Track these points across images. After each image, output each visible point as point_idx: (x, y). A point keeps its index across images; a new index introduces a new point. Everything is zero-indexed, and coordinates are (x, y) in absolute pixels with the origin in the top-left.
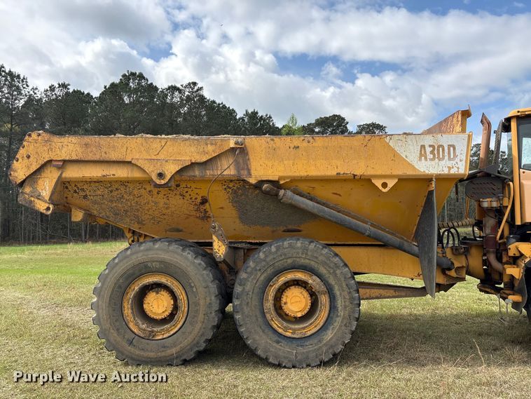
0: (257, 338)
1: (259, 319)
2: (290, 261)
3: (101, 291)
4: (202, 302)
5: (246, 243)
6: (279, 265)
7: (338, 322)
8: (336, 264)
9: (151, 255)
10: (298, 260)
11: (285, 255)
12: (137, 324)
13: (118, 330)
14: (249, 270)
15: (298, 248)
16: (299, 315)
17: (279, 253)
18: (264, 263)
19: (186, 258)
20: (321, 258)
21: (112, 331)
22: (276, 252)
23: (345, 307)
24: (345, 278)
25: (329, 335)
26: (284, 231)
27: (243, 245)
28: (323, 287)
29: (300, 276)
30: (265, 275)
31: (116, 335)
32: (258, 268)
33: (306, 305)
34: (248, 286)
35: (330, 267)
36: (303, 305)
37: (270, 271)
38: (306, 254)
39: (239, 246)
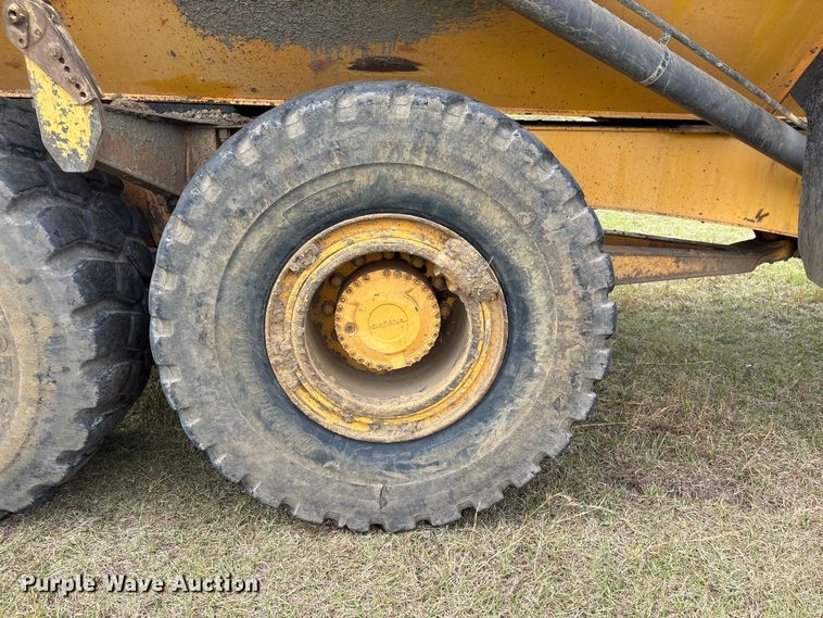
0: (246, 447)
2: (363, 180)
4: (18, 334)
5: (225, 107)
6: (321, 194)
7: (528, 395)
8: (544, 193)
10: (398, 174)
11: (344, 153)
14: (197, 212)
15: (397, 125)
16: (398, 363)
17: (320, 147)
18: (255, 187)
20: (489, 168)
22: (306, 142)
23: (563, 346)
24: (573, 244)
25: (498, 433)
26: (357, 66)
27: (215, 116)
28: (487, 278)
29: (403, 236)
30: (265, 231)
32: (234, 207)
33: (423, 334)
35: (520, 205)
36: (411, 334)
37: (283, 219)
38: (432, 151)
39: (198, 118)
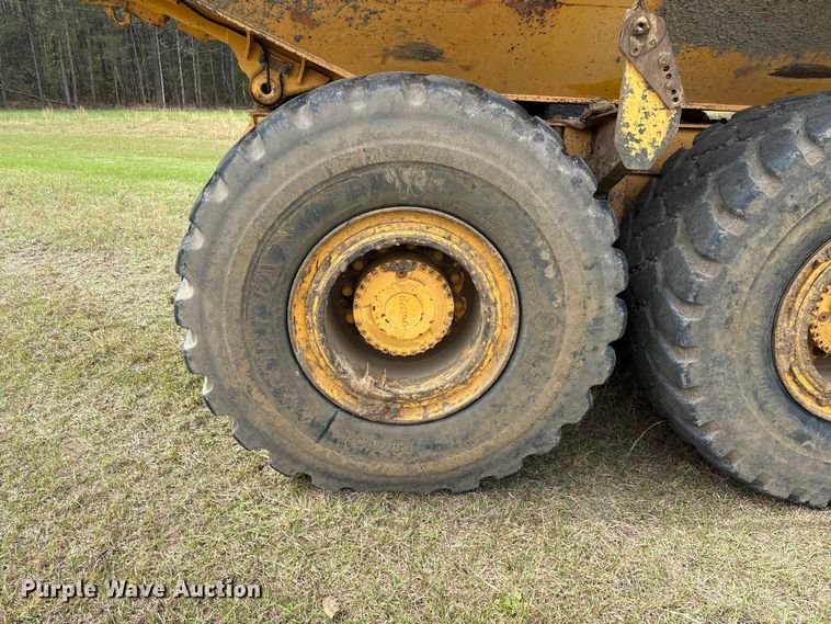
1: (756, 371)
3: (207, 266)
4: (571, 316)
9: (399, 137)
12: (339, 376)
13: (277, 394)
19: (531, 157)
21: (256, 396)
31: (272, 410)
34: (743, 266)
